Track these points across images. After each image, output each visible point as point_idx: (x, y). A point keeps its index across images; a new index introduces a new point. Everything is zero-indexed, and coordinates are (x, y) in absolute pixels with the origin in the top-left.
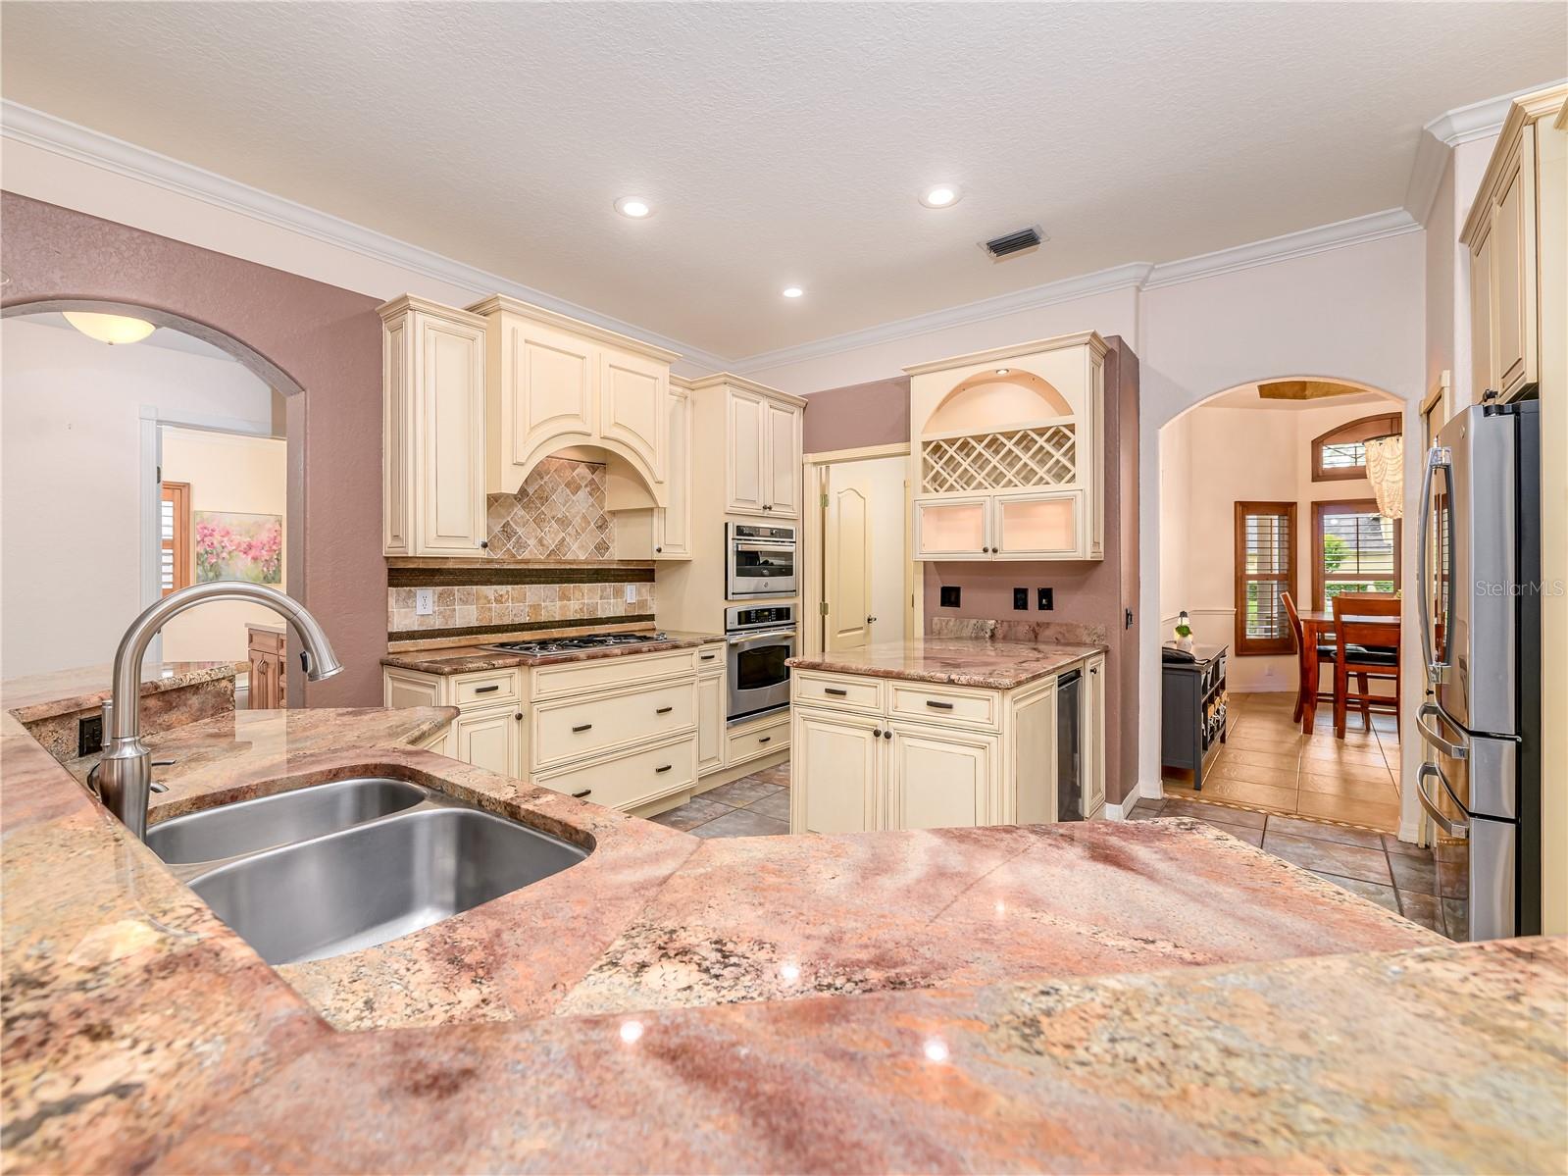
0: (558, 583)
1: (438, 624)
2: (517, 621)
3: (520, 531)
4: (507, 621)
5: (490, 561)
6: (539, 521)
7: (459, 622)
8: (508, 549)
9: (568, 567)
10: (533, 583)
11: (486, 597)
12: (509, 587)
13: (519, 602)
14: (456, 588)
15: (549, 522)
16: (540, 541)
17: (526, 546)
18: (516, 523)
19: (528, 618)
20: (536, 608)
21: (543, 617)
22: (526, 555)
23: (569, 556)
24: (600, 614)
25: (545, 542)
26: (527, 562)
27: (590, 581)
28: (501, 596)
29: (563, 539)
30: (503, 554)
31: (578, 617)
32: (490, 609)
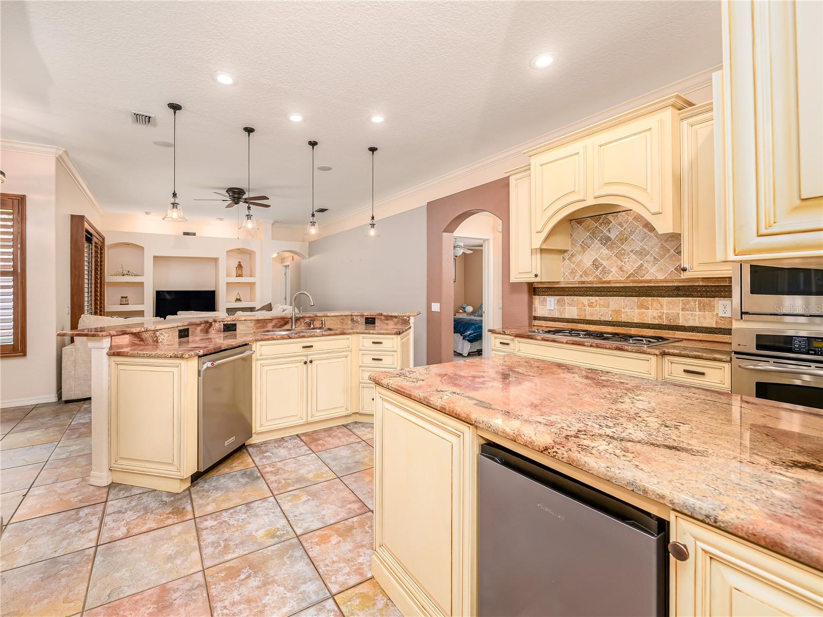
0: (636, 296)
1: (556, 315)
2: (603, 319)
3: (605, 263)
4: (595, 318)
5: (583, 282)
6: (619, 256)
7: (567, 316)
8: (597, 275)
9: (646, 285)
10: (615, 296)
11: (583, 303)
12: (597, 298)
13: (605, 307)
14: (566, 297)
15: (628, 254)
16: (621, 269)
17: (609, 272)
18: (602, 259)
19: (611, 318)
20: (618, 312)
21: (623, 318)
22: (610, 278)
23: (647, 277)
24: (681, 322)
25: (624, 269)
26: (609, 282)
27: (669, 296)
28: (592, 303)
29: (642, 265)
30: (593, 278)
31: (656, 322)
32: (585, 310)
